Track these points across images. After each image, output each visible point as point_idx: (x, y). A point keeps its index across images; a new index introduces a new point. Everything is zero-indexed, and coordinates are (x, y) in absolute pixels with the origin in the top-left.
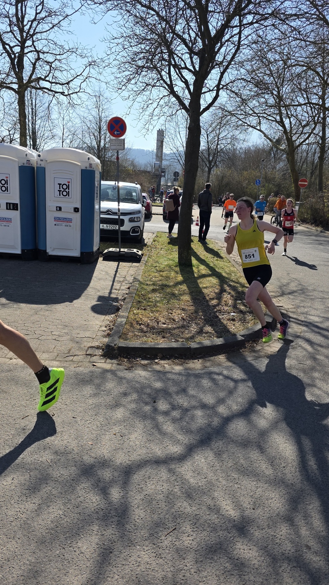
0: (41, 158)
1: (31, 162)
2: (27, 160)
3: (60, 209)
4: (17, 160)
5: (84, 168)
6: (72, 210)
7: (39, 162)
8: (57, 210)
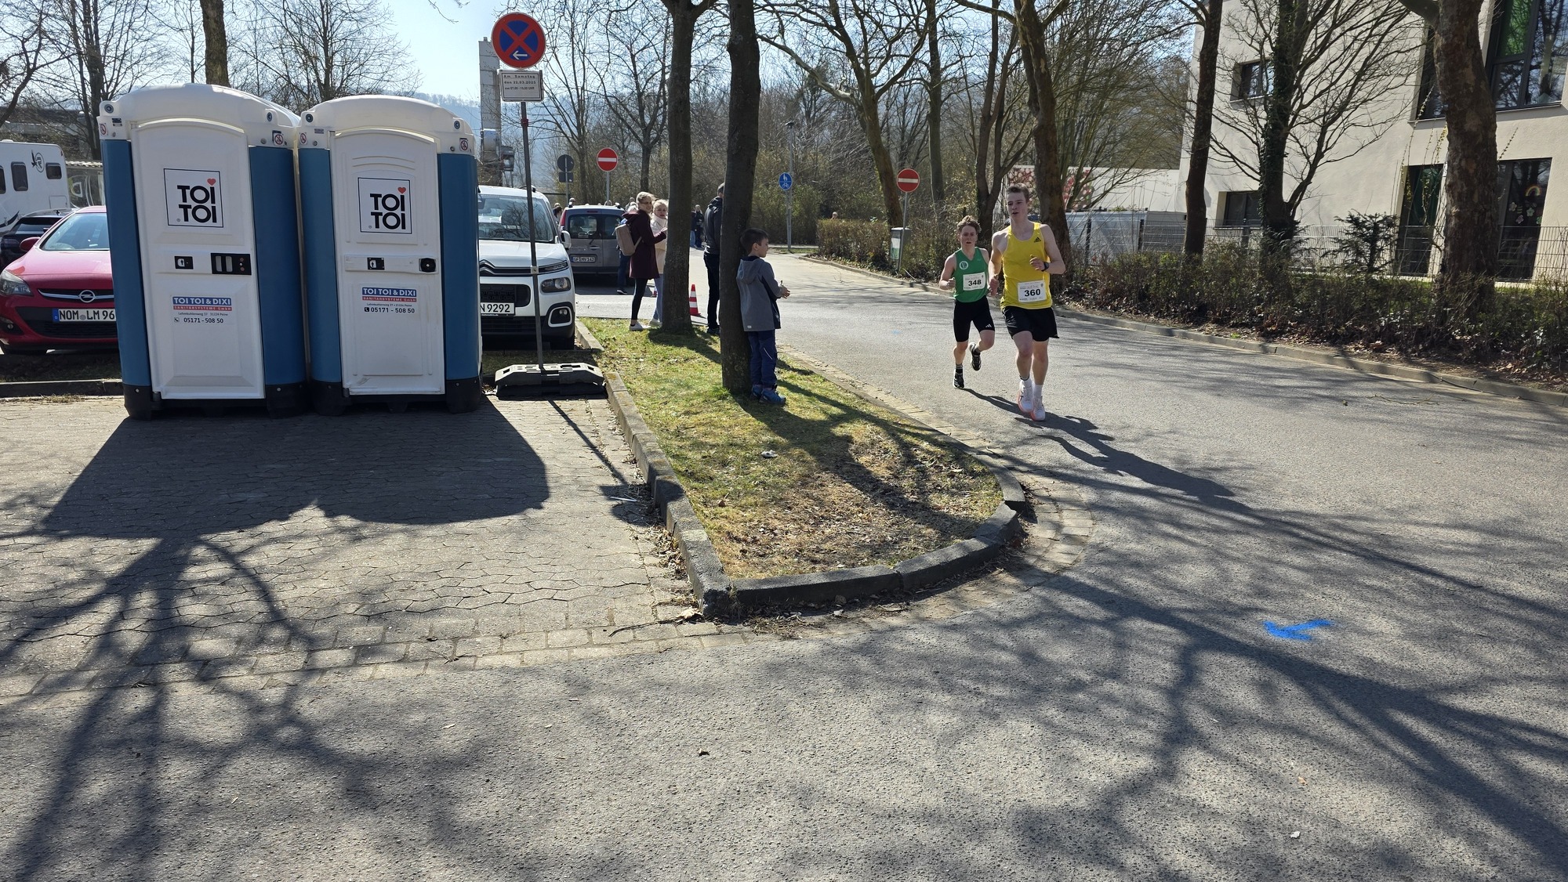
0: (316, 122)
1: (285, 136)
2: (274, 132)
3: (380, 264)
4: (242, 131)
5: (447, 151)
6: (416, 267)
7: (311, 136)
8: (369, 267)
